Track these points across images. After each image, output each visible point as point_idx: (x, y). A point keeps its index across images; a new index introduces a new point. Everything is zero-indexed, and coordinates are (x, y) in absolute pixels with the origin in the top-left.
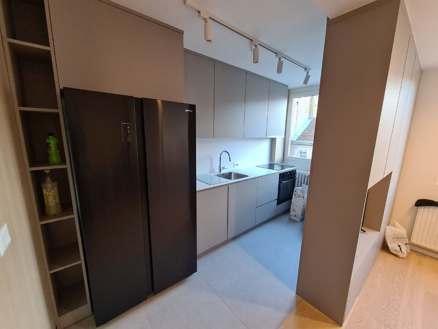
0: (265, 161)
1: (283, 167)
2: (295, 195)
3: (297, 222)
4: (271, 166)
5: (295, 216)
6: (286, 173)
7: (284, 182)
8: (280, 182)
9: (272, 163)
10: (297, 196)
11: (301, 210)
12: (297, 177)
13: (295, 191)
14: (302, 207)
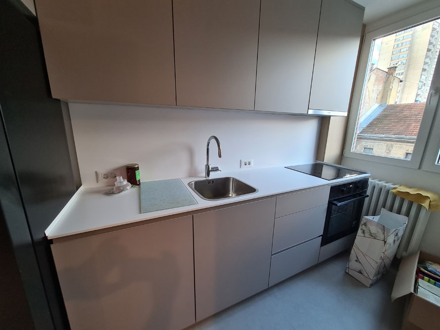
0: (306, 159)
1: (339, 173)
2: (364, 232)
3: (364, 286)
4: (316, 170)
5: (360, 272)
6: (346, 185)
7: (339, 204)
8: (330, 203)
9: (319, 162)
10: (367, 235)
11: (375, 266)
12: (368, 192)
13: (365, 224)
14: (379, 261)
